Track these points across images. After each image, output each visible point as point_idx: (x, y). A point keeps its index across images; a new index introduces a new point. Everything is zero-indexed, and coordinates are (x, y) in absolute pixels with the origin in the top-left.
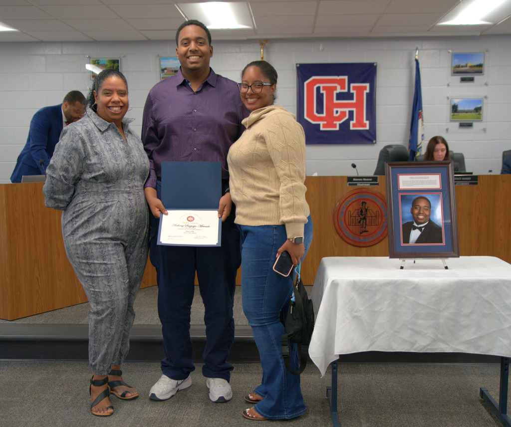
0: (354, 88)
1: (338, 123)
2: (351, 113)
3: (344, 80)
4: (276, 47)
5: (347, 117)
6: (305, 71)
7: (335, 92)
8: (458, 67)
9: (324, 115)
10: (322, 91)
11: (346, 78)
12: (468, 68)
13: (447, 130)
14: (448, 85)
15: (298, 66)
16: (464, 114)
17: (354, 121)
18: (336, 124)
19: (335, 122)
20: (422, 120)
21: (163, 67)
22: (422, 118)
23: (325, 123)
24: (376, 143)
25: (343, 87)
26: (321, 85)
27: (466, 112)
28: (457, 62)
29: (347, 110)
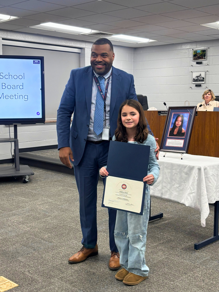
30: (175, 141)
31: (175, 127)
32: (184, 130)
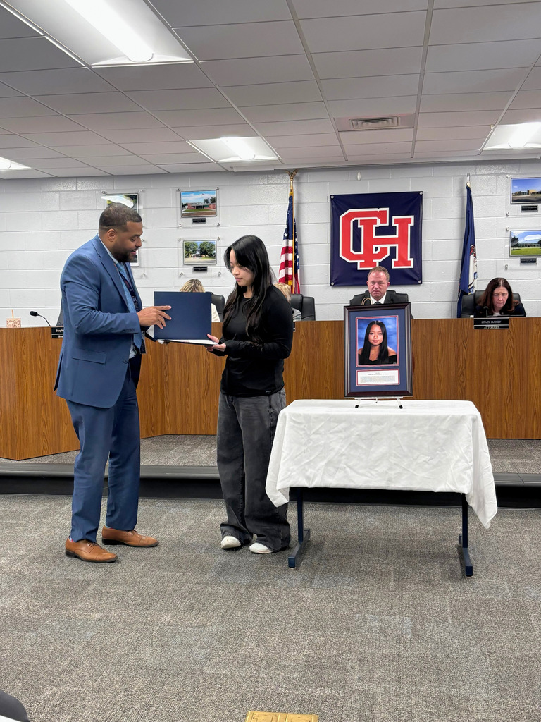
0: (397, 221)
1: (377, 261)
2: (393, 249)
3: (386, 211)
4: (307, 178)
5: (388, 254)
6: (340, 204)
7: (374, 226)
8: (519, 194)
9: (362, 253)
10: (359, 226)
11: (387, 209)
12: (530, 195)
13: (506, 267)
14: (507, 215)
15: (333, 197)
16: (527, 248)
17: (397, 259)
18: (376, 262)
19: (374, 261)
20: (475, 256)
21: (184, 203)
22: (475, 254)
23: (363, 261)
24: (421, 283)
25: (383, 221)
26: (359, 219)
27: (529, 246)
28: (517, 189)
29: (388, 246)
30: (377, 374)
31: (368, 346)
32: (392, 350)
